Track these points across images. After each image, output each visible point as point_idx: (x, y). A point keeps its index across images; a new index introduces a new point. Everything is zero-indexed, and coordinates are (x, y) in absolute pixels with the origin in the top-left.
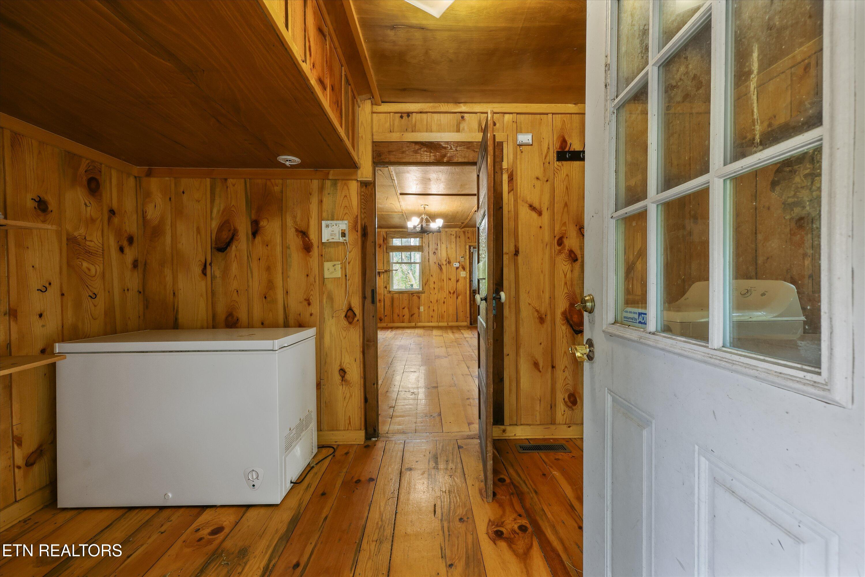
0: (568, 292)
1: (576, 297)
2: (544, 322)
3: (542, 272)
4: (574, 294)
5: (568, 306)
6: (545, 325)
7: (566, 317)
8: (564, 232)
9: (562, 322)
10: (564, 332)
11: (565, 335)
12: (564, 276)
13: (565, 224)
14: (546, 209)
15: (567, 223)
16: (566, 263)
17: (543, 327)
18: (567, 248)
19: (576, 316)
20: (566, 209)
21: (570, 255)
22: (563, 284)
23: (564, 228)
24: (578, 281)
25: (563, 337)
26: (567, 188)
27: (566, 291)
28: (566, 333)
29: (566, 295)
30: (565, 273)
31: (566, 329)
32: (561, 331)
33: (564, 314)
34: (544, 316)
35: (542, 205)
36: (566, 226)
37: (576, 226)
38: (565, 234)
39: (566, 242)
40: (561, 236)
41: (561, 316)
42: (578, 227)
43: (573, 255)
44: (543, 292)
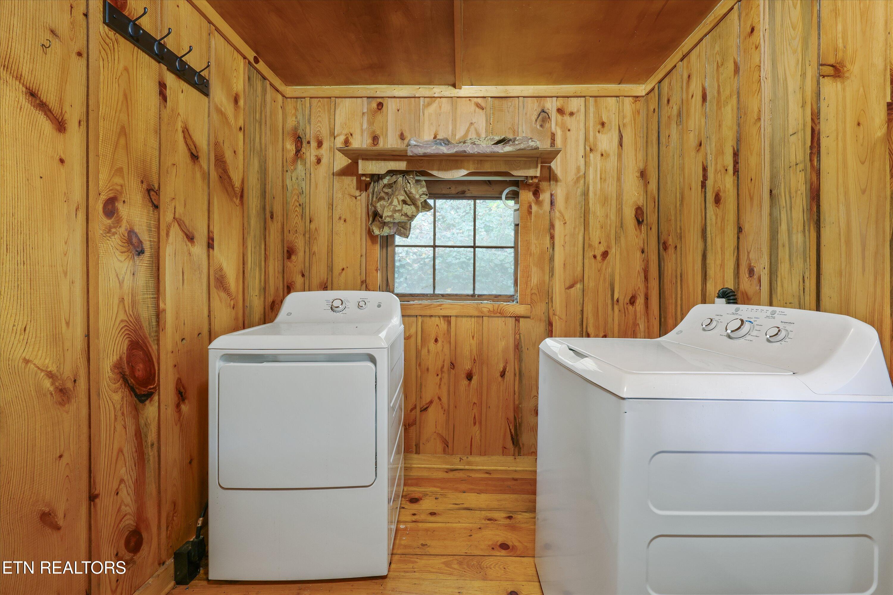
0: (126, 318)
1: (141, 327)
2: (69, 400)
3: (66, 274)
4: (138, 320)
5: (125, 348)
6: (72, 407)
7: (121, 373)
8: (119, 188)
9: (114, 386)
10: (118, 407)
11: (119, 414)
12: (118, 285)
13: (120, 171)
14: (77, 124)
15: (125, 170)
16: (122, 258)
17: (67, 412)
18: (124, 224)
19: (141, 366)
20: (122, 141)
21: (129, 241)
22: (116, 301)
23: (118, 180)
24: (144, 294)
25: (116, 419)
26: (125, 96)
27: (122, 316)
28: (122, 407)
29: (123, 325)
30: (121, 278)
31: (123, 398)
32: (111, 404)
33: (118, 366)
34: (69, 385)
35: (66, 108)
36: (123, 178)
37: (142, 182)
38: (121, 193)
39: (123, 210)
40: (111, 195)
41: (110, 374)
42: (145, 186)
43: (134, 240)
44: (68, 324)
